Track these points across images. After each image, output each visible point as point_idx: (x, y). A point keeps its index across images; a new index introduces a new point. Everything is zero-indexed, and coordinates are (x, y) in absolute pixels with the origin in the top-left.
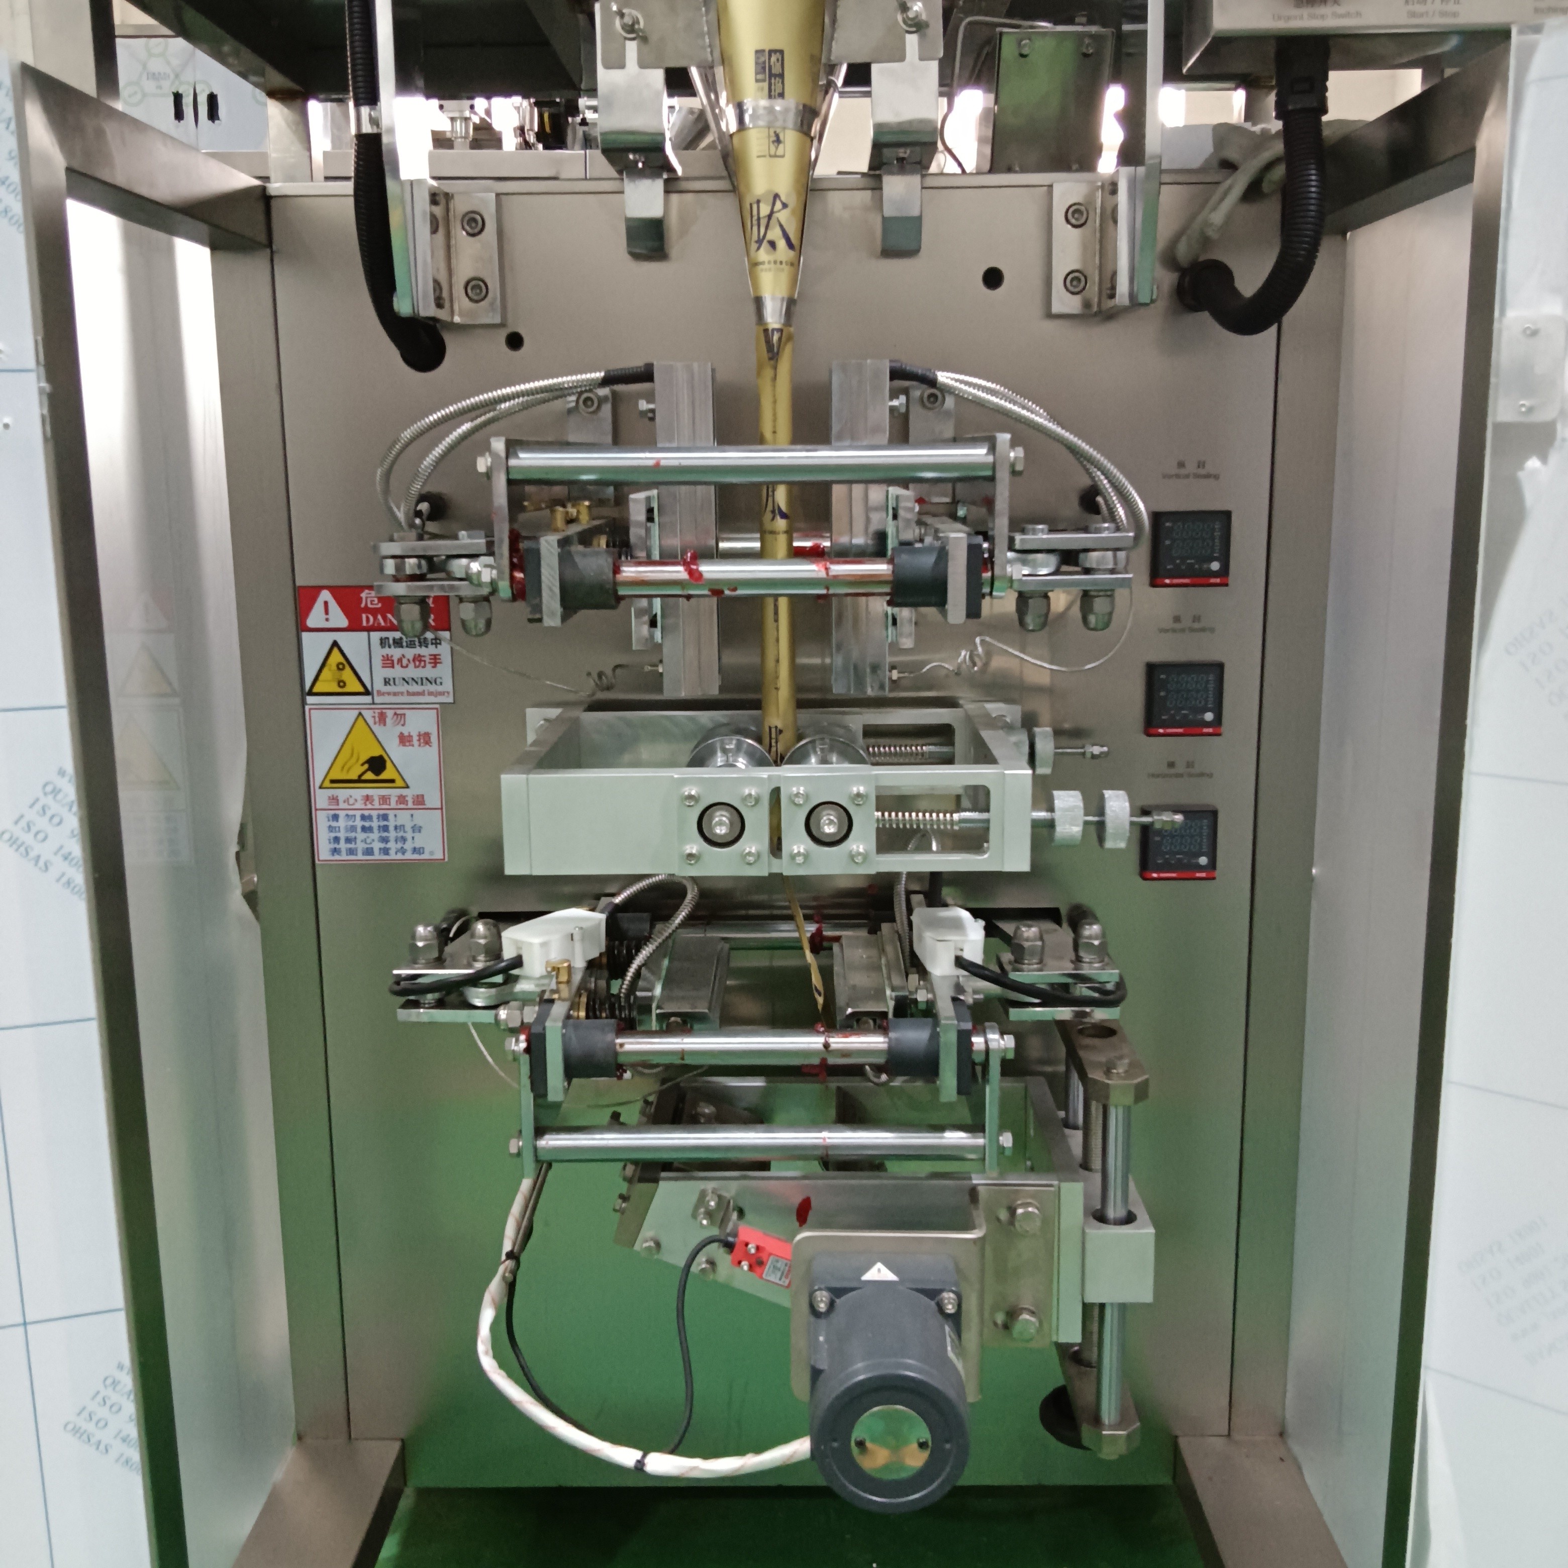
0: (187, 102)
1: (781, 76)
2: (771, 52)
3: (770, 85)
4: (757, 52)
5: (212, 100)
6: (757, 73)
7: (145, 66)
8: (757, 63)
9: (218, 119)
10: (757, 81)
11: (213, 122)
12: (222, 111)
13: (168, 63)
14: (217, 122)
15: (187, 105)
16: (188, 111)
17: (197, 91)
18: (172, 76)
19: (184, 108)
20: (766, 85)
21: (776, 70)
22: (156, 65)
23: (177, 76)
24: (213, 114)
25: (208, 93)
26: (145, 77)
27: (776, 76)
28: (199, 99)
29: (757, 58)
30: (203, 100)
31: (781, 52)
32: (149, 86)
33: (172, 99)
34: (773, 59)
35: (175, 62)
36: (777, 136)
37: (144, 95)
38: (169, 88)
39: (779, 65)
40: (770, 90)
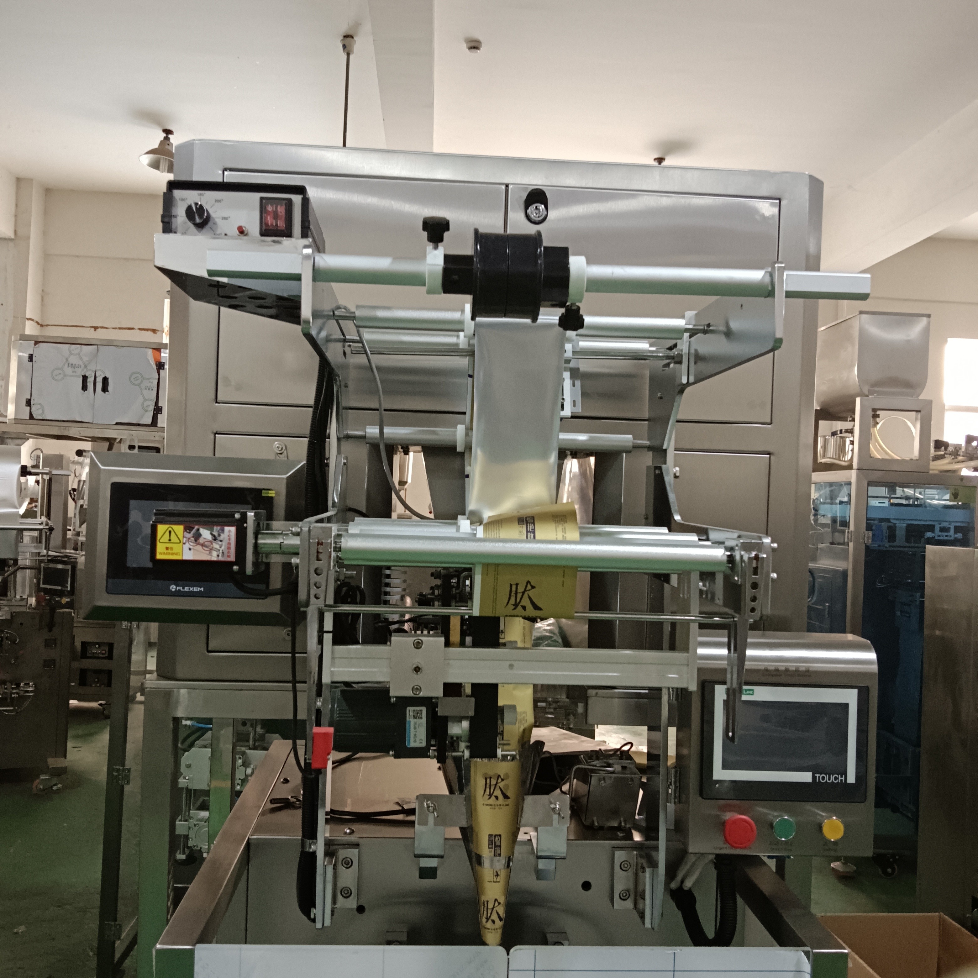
0: (90, 380)
1: (500, 846)
2: (496, 836)
3: (495, 850)
4: (489, 835)
5: (105, 380)
6: (489, 845)
7: (67, 360)
8: (489, 840)
9: (108, 391)
10: (489, 848)
11: (105, 393)
12: (110, 388)
13: (81, 359)
14: (107, 393)
15: (90, 383)
16: (90, 386)
17: (97, 375)
18: (83, 366)
19: (88, 384)
20: (493, 850)
21: (498, 844)
22: (73, 360)
23: (86, 366)
24: (105, 389)
25: (103, 376)
26: (66, 365)
27: (497, 846)
28: (98, 380)
29: (489, 838)
30: (99, 380)
31: (500, 836)
32: (69, 371)
33: (81, 378)
34: (497, 839)
35: (85, 359)
36: (497, 873)
37: (65, 375)
38: (81, 372)
39: (499, 841)
40: (495, 853)
